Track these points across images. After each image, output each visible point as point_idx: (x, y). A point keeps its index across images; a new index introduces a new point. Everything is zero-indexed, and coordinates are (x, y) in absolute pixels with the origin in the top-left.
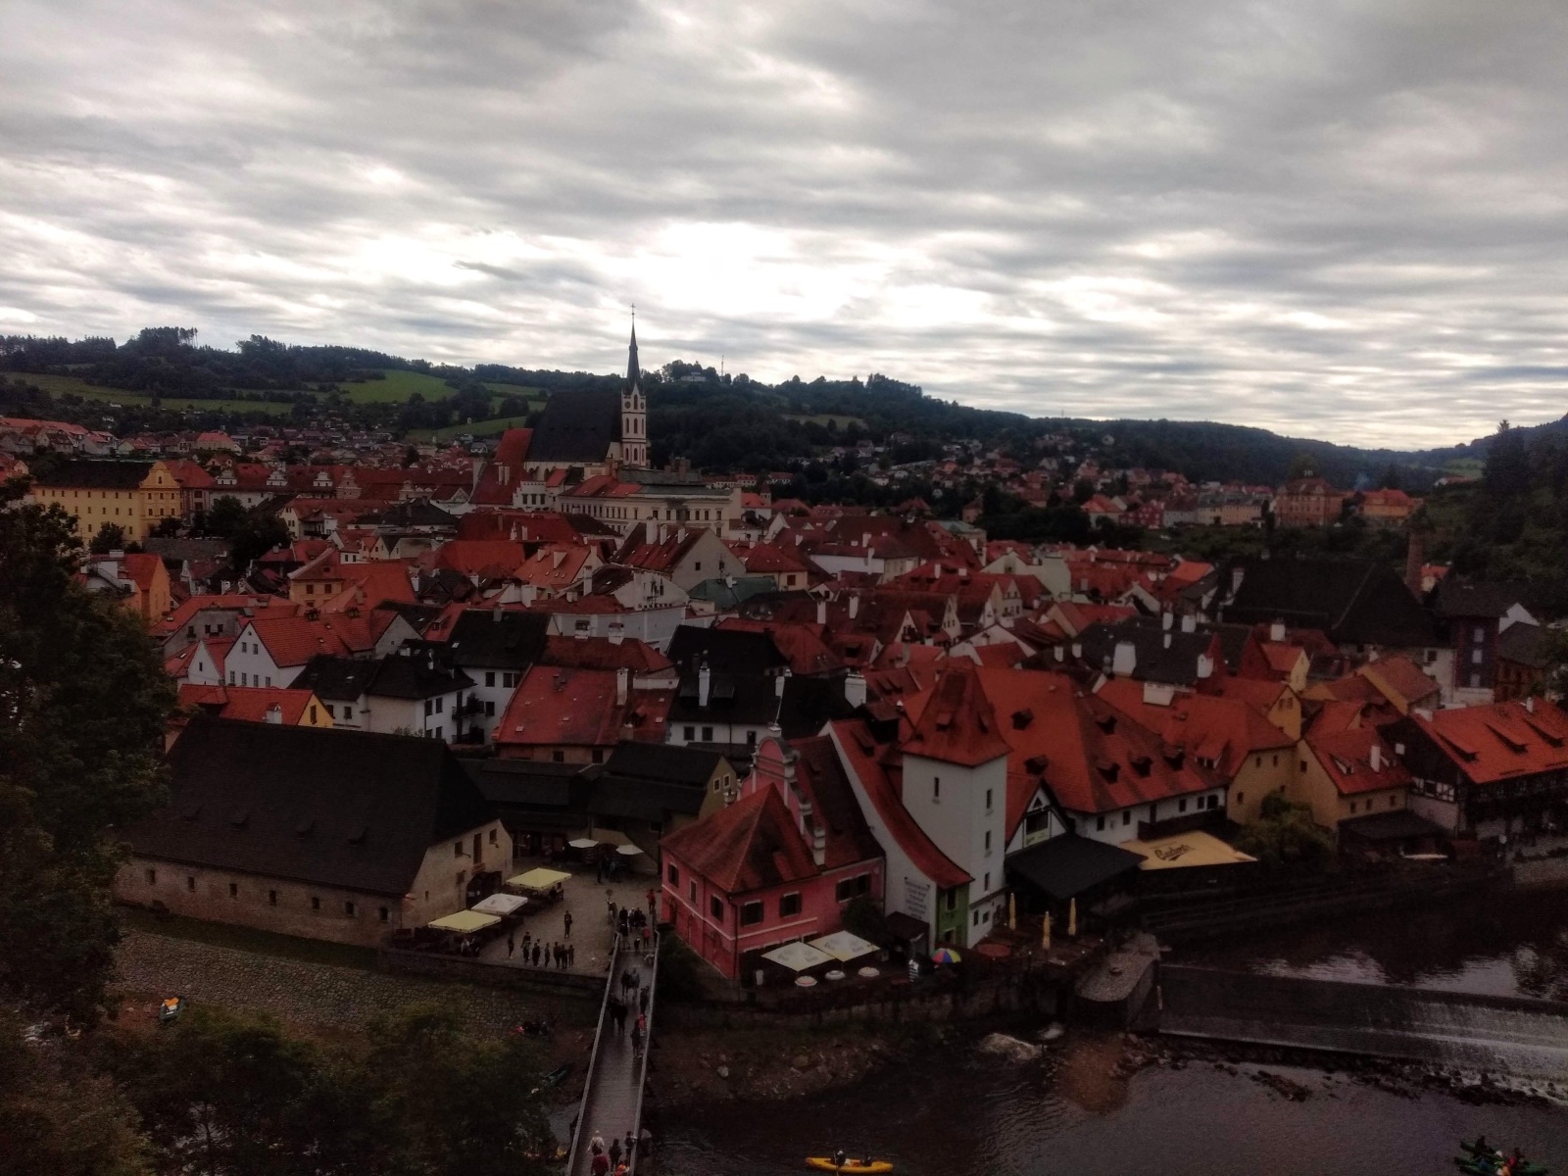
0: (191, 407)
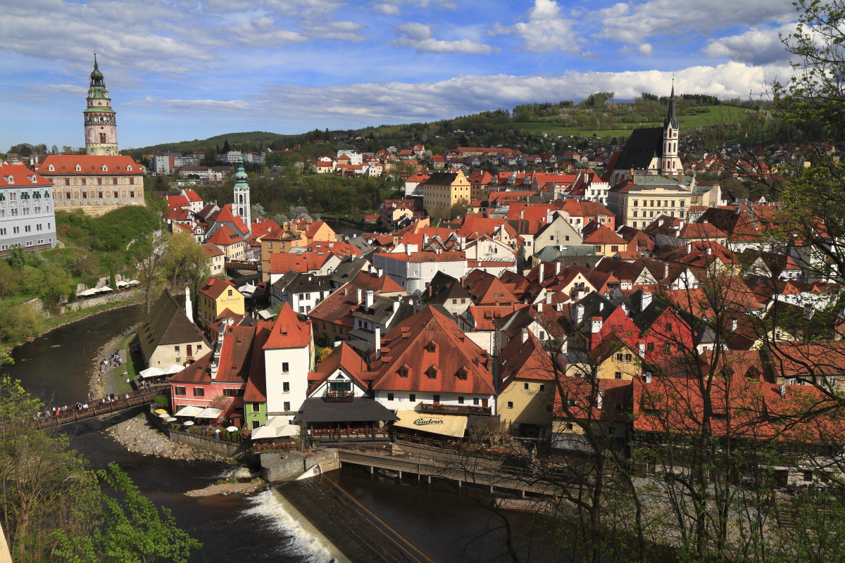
0: (595, 135)
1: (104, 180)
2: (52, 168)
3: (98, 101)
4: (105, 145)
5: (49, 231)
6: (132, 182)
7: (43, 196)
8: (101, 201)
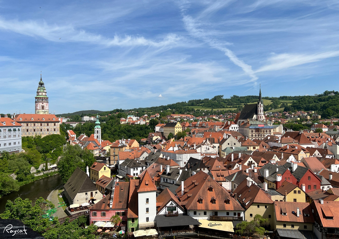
1: (43, 124)
2: (21, 120)
3: (41, 93)
4: (43, 110)
5: (19, 145)
6: (55, 125)
7: (17, 130)
8: (41, 132)
